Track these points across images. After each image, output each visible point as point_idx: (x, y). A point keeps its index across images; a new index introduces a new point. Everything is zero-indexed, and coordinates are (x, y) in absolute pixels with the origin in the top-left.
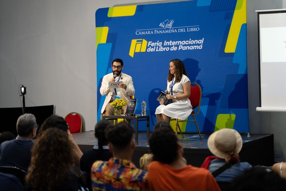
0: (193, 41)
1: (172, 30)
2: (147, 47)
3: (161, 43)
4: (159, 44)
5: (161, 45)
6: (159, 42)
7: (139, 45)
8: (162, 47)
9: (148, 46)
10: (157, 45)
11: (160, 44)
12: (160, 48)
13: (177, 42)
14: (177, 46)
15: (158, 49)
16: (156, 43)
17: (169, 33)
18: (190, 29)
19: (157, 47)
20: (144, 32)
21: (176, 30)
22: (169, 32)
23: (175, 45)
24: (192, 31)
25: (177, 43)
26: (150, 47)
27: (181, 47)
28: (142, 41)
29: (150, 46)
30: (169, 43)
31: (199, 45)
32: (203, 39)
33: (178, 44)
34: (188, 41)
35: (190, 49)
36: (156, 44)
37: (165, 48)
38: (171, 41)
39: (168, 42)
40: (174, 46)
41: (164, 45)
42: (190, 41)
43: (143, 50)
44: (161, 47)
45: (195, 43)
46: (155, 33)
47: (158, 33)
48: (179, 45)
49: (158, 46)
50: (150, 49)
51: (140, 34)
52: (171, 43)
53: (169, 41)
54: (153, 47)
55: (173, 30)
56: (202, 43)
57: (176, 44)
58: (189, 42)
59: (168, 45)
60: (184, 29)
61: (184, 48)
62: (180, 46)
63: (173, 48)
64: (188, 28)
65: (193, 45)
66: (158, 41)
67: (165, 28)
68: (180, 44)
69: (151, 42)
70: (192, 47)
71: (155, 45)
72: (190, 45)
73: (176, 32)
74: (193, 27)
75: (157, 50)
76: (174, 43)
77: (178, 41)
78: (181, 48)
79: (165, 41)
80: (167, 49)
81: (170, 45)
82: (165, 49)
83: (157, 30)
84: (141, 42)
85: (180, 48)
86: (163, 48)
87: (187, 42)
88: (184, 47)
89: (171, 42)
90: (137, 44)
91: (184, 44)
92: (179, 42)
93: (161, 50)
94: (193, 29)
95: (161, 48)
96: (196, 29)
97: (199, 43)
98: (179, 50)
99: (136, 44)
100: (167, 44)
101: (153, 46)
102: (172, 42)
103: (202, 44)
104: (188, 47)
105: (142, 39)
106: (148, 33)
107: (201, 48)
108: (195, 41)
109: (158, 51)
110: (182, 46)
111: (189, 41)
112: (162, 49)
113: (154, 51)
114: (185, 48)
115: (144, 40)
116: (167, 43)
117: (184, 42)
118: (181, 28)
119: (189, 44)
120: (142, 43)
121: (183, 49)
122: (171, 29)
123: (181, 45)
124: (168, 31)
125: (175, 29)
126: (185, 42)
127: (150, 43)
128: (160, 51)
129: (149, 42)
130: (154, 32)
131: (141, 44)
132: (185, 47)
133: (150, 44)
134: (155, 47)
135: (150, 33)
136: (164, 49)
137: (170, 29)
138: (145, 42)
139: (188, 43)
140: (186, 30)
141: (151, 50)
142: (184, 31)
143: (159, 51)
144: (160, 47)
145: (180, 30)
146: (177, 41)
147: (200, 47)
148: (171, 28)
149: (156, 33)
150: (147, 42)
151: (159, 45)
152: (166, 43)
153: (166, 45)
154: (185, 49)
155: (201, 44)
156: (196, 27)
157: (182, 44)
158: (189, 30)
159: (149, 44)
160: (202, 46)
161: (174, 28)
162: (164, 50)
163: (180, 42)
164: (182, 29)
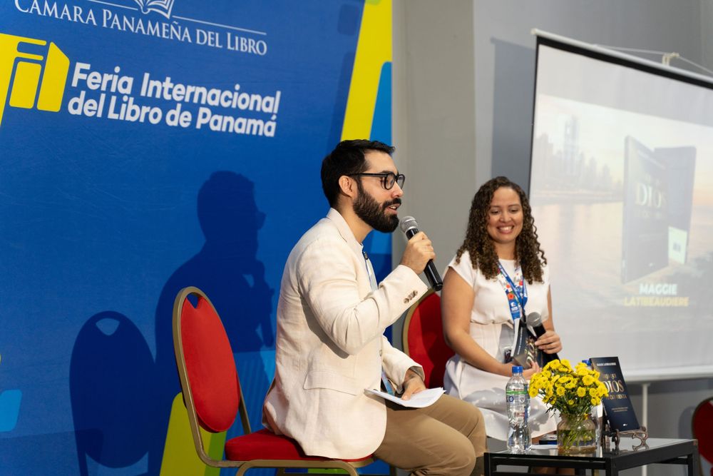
0: (245, 95)
1: (172, 28)
2: (70, 92)
3: (130, 80)
4: (122, 83)
5: (128, 90)
6: (120, 75)
7: (28, 72)
8: (132, 99)
9: (75, 84)
10: (113, 90)
11: (125, 85)
12: (124, 106)
13: (190, 89)
14: (192, 107)
15: (117, 111)
16: (107, 77)
17: (161, 38)
18: (237, 38)
19: (114, 99)
20: (55, 6)
21: (186, 30)
22: (161, 33)
23: (183, 102)
24: (242, 50)
25: (192, 94)
26: (83, 93)
27: (205, 116)
28: (44, 51)
29: (82, 84)
30: (163, 88)
31: (265, 117)
32: (278, 94)
33: (196, 100)
34: (228, 93)
35: (238, 131)
36: (110, 83)
37: (145, 109)
38: (168, 79)
39: (158, 83)
40: (179, 106)
41: (143, 94)
42: (236, 94)
43: (50, 102)
44: (127, 103)
45: (251, 108)
46: (105, 25)
47: (116, 26)
48: (199, 105)
49: (117, 93)
50: (80, 100)
51: (35, 11)
52: (170, 91)
53: (163, 81)
54: (94, 95)
55: (177, 30)
56: (276, 111)
57: (187, 100)
58: (232, 100)
59: (158, 96)
60: (217, 34)
61: (216, 122)
62: (202, 110)
63: (176, 112)
64: (229, 35)
65: (248, 114)
66: (117, 69)
67: (145, 9)
68: (203, 102)
69: (87, 67)
70: (243, 121)
71: (104, 88)
72: (236, 113)
73: (186, 39)
74: (247, 36)
75: (112, 115)
76: (181, 92)
77: (196, 86)
78: (205, 121)
79: (147, 76)
80: (154, 115)
81: (167, 97)
82: (147, 115)
83: (114, 10)
84: (40, 58)
85: (201, 121)
86: (136, 108)
87: (227, 99)
88: (216, 117)
89: (168, 84)
90: (20, 64)
91: (216, 103)
92: (199, 90)
93: (129, 118)
94: (247, 44)
95: (131, 107)
96: (255, 47)
97: (266, 110)
98: (198, 126)
99: (18, 60)
100: (155, 88)
101: (96, 87)
102: (171, 85)
103: (274, 117)
104: (231, 119)
105: (43, 43)
106: (72, 17)
107: (272, 134)
108: (254, 97)
109: (115, 116)
110: (208, 111)
111: (233, 91)
112: (132, 113)
113: (99, 115)
114: (220, 124)
115: (52, 45)
116: (153, 83)
117: (217, 92)
118: (207, 28)
119: (234, 106)
120: (43, 63)
121: (213, 128)
122: (170, 21)
123: (207, 105)
124: (157, 26)
125: (183, 24)
126: (218, 97)
127: (82, 71)
128: (125, 123)
129: (79, 66)
130: (99, 17)
131: (39, 67)
132: (219, 118)
133: (84, 76)
134: (103, 96)
135: (84, 16)
136: (141, 113)
137: (165, 20)
138: (57, 58)
139: (229, 102)
140: (223, 41)
141: (84, 107)
142: (217, 45)
143: (122, 118)
144: (125, 99)
145: (202, 35)
146: (192, 85)
147: (269, 129)
148: (168, 16)
149: (109, 22)
150: (66, 61)
151: (122, 91)
152: (149, 86)
153: (150, 94)
154: (217, 128)
155: (271, 114)
156: (257, 38)
157: (211, 103)
158: (233, 44)
159: (78, 76)
160: (273, 125)
161: (181, 22)
162: (142, 120)
163: (203, 90)
164: (210, 33)
